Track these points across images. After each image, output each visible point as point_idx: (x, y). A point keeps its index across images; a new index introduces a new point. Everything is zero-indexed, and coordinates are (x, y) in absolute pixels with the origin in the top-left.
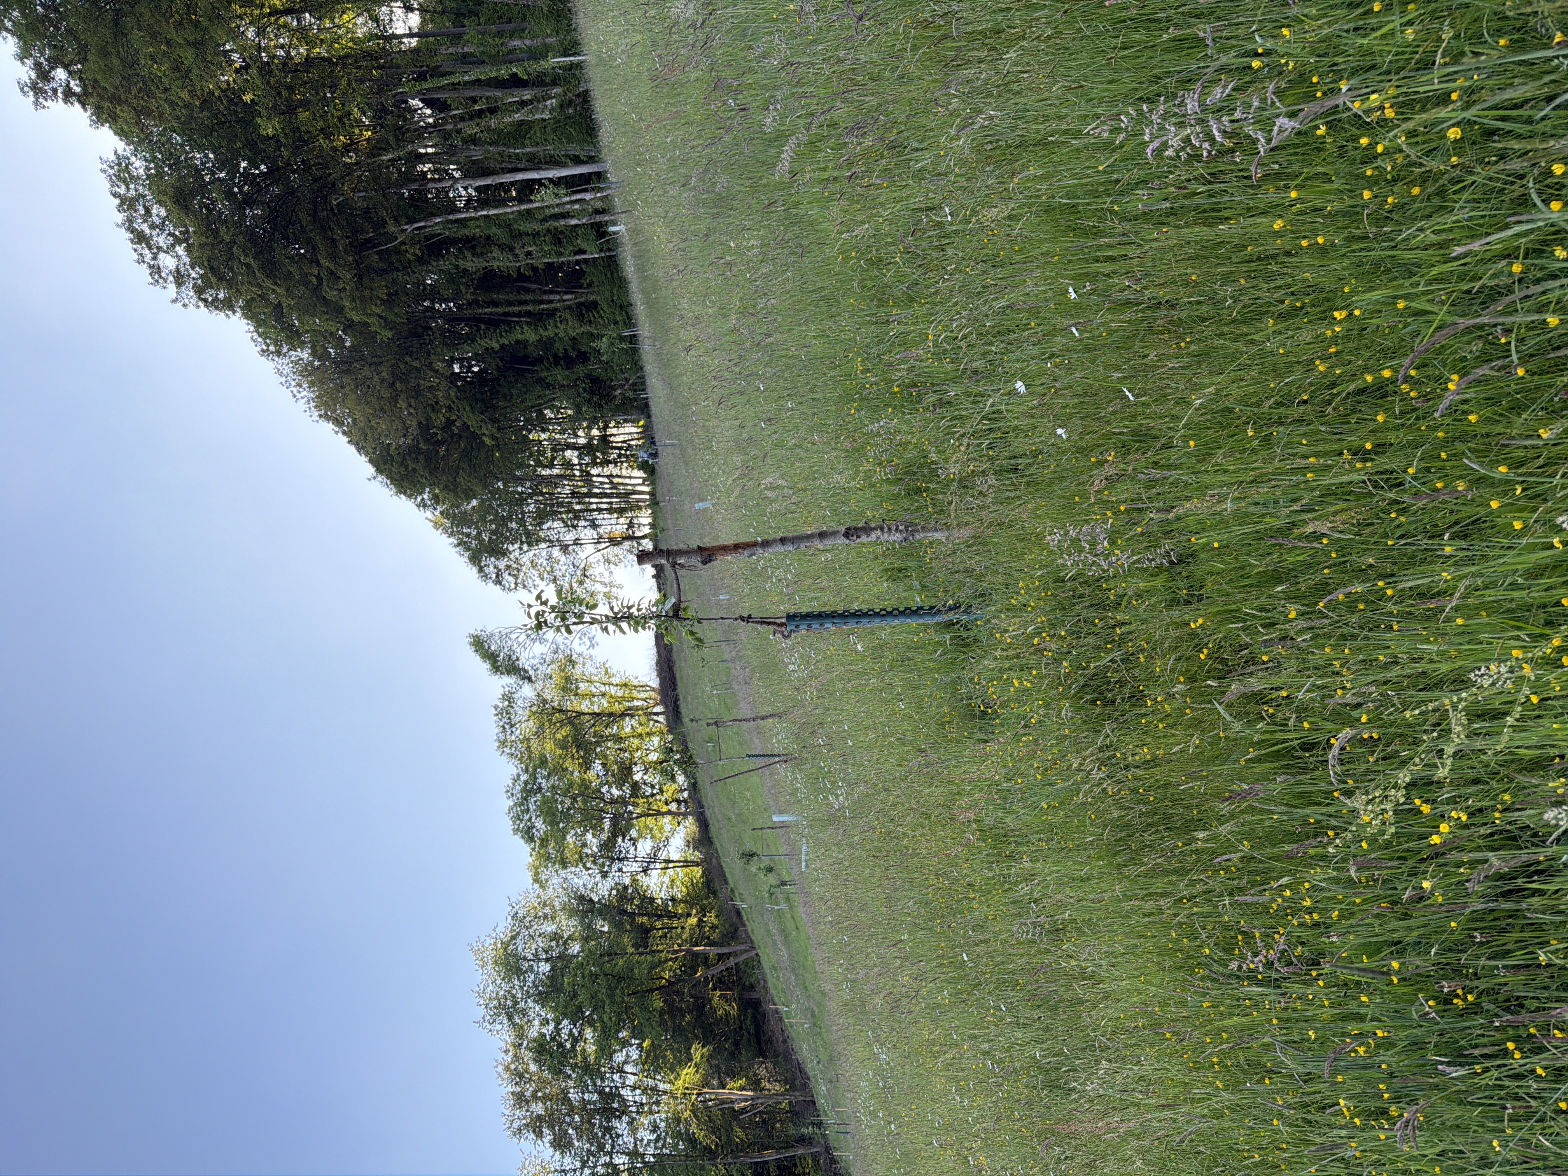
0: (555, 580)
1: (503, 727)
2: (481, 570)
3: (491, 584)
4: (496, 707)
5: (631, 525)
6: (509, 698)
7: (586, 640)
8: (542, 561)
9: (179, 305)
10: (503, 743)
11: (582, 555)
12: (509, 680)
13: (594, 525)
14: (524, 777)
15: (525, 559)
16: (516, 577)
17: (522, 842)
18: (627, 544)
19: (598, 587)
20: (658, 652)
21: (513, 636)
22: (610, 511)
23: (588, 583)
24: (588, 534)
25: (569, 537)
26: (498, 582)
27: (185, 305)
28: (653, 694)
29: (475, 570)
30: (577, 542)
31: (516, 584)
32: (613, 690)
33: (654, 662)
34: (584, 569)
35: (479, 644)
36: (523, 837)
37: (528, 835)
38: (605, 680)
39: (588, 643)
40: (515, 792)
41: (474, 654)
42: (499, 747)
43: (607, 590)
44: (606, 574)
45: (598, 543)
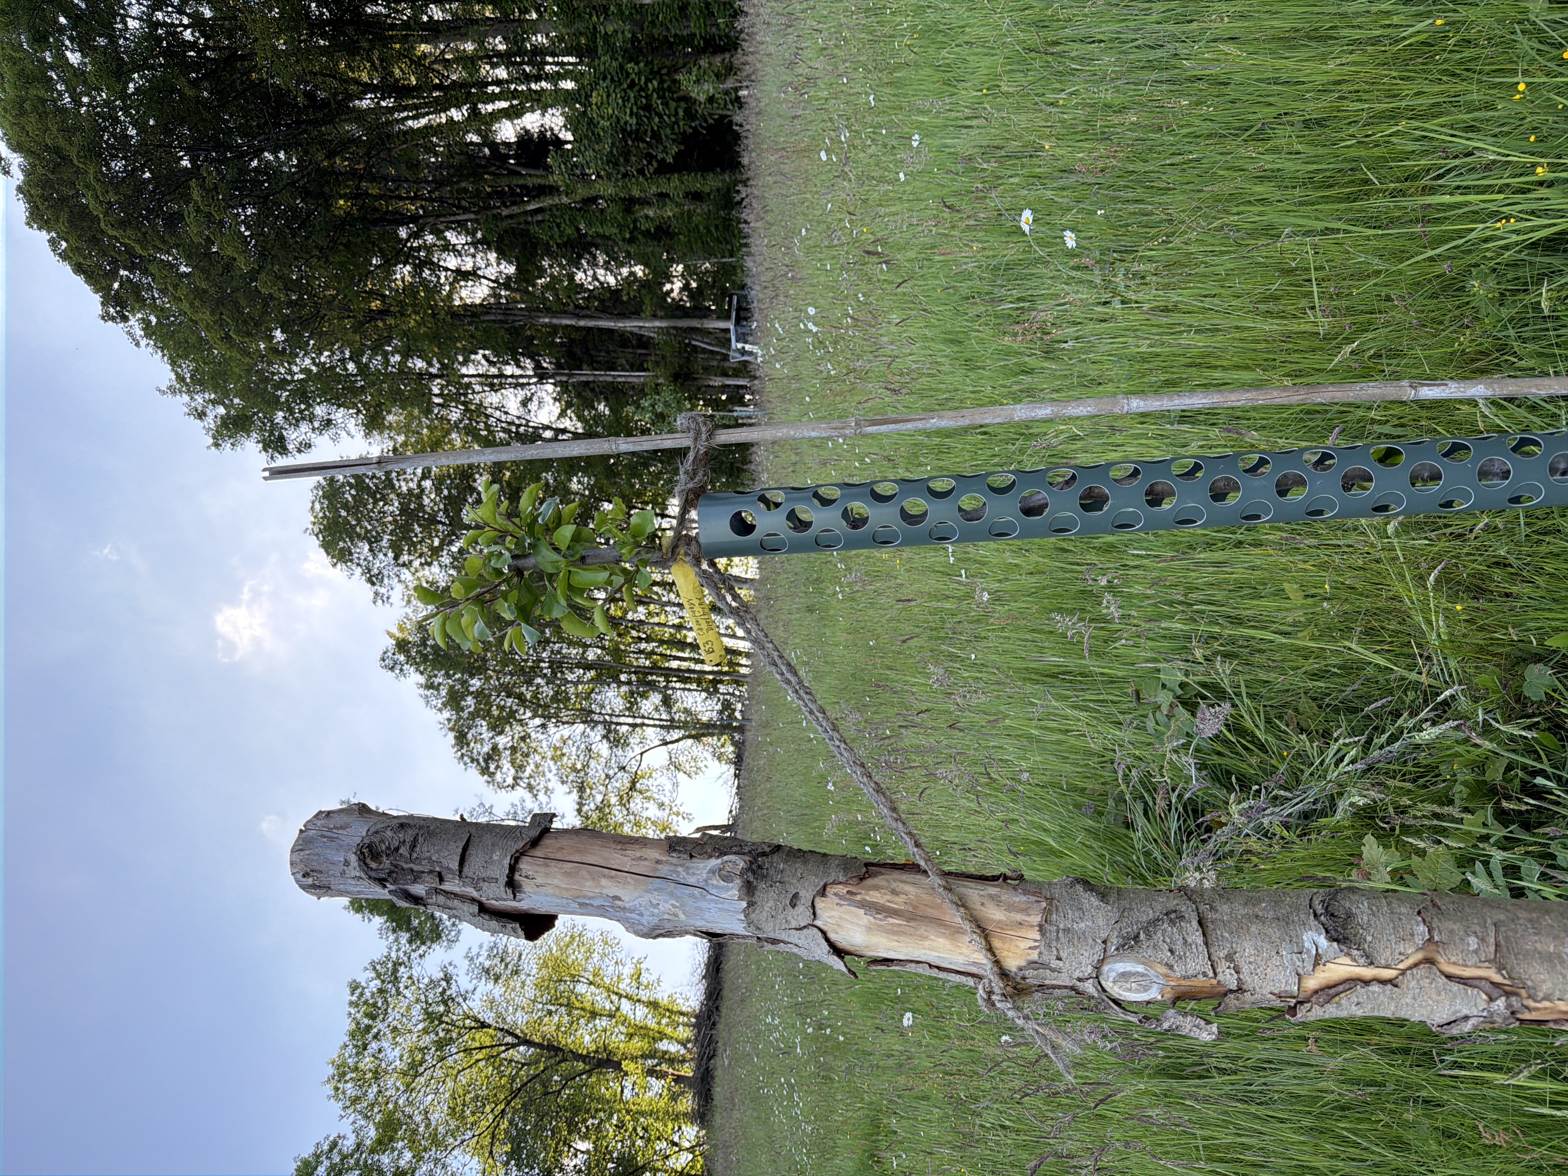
2: (463, 743)
3: (473, 772)
4: (354, 986)
6: (386, 974)
11: (636, 747)
19: (649, 808)
29: (453, 742)
32: (637, 1013)
34: (635, 775)
44: (668, 786)
45: (668, 727)
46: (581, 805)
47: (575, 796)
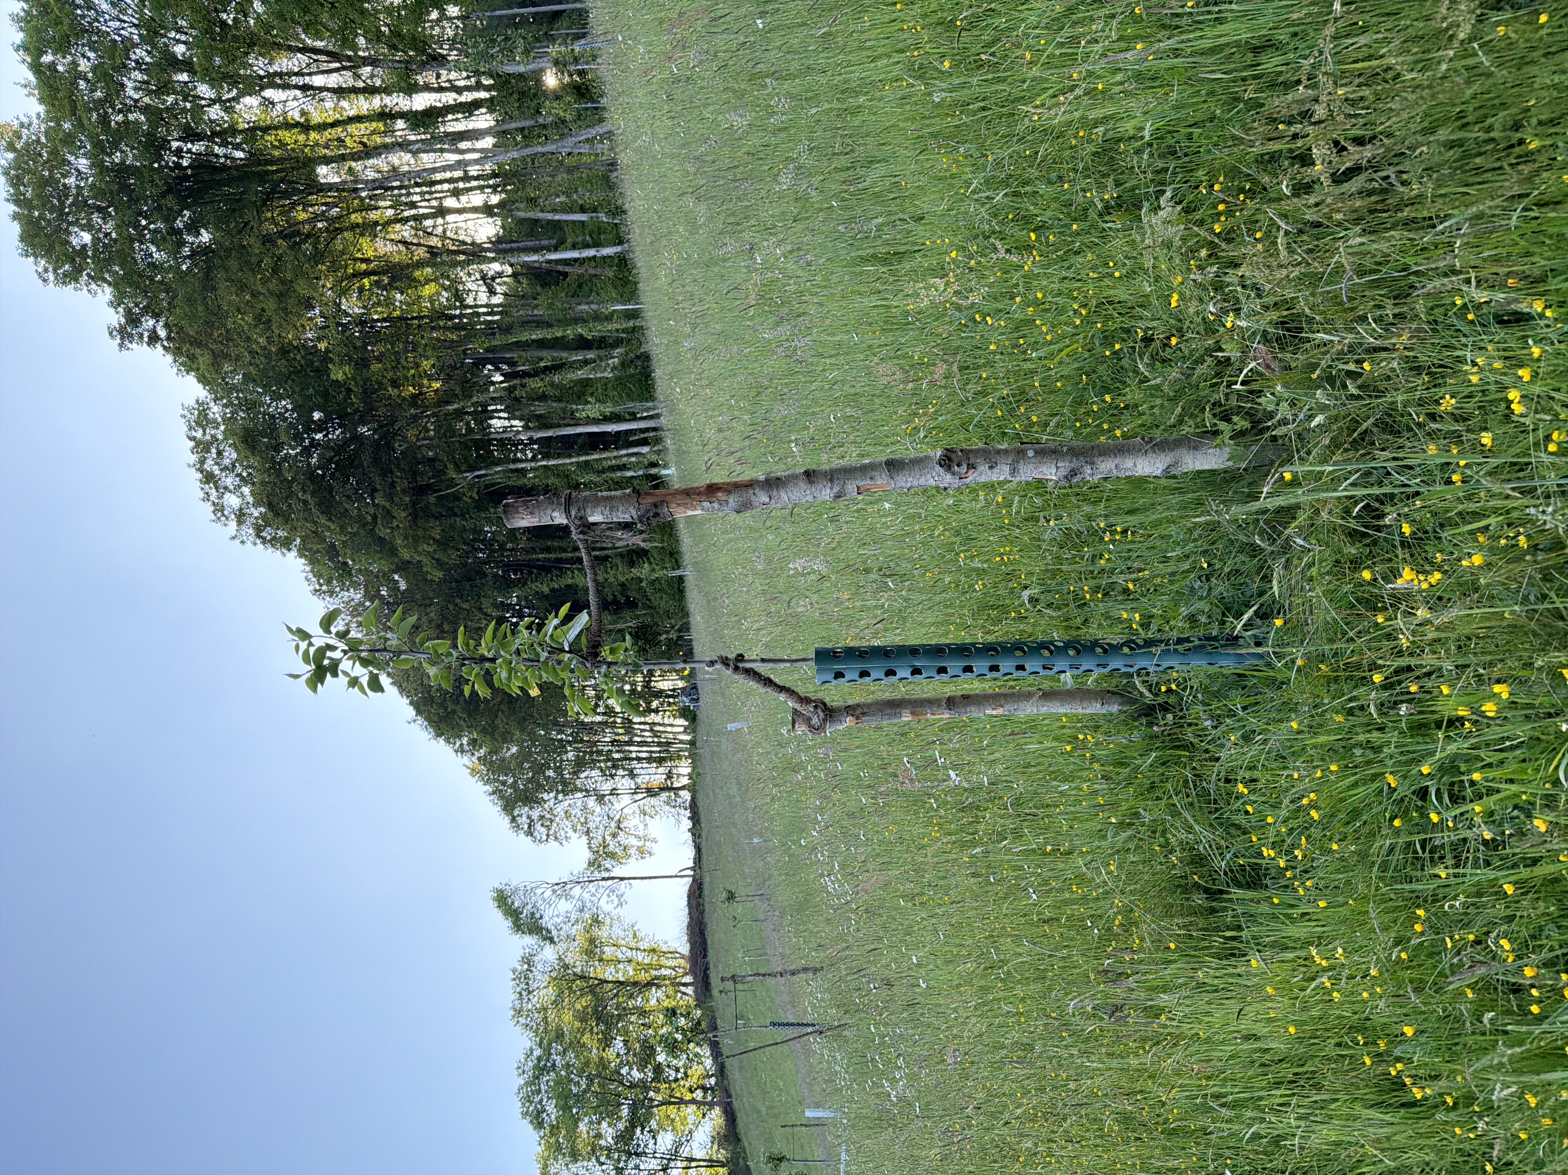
0: (588, 833)
1: (520, 994)
2: (513, 820)
3: (522, 835)
4: (514, 971)
5: (669, 776)
6: (528, 960)
7: (614, 897)
8: (575, 811)
9: (237, 541)
10: (519, 1012)
11: (617, 806)
12: (530, 940)
13: (632, 775)
14: (538, 1052)
15: (559, 809)
16: (548, 828)
17: (531, 1127)
18: (664, 795)
19: (632, 841)
20: (690, 913)
21: (539, 891)
22: (649, 760)
23: (622, 837)
24: (624, 783)
25: (606, 787)
26: (530, 833)
27: (243, 542)
28: (682, 962)
29: (507, 820)
30: (613, 792)
31: (548, 835)
32: (640, 957)
33: (685, 924)
34: (619, 821)
35: (502, 900)
36: (531, 1122)
37: (537, 1119)
38: (633, 945)
39: (616, 902)
40: (526, 1068)
41: (496, 910)
42: (514, 1016)
43: (640, 844)
44: (641, 827)
45: (636, 793)
46: (589, 843)
47: (584, 838)
